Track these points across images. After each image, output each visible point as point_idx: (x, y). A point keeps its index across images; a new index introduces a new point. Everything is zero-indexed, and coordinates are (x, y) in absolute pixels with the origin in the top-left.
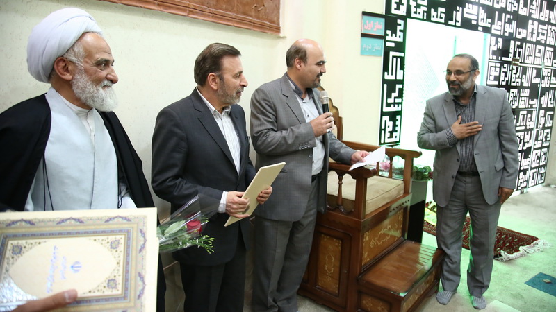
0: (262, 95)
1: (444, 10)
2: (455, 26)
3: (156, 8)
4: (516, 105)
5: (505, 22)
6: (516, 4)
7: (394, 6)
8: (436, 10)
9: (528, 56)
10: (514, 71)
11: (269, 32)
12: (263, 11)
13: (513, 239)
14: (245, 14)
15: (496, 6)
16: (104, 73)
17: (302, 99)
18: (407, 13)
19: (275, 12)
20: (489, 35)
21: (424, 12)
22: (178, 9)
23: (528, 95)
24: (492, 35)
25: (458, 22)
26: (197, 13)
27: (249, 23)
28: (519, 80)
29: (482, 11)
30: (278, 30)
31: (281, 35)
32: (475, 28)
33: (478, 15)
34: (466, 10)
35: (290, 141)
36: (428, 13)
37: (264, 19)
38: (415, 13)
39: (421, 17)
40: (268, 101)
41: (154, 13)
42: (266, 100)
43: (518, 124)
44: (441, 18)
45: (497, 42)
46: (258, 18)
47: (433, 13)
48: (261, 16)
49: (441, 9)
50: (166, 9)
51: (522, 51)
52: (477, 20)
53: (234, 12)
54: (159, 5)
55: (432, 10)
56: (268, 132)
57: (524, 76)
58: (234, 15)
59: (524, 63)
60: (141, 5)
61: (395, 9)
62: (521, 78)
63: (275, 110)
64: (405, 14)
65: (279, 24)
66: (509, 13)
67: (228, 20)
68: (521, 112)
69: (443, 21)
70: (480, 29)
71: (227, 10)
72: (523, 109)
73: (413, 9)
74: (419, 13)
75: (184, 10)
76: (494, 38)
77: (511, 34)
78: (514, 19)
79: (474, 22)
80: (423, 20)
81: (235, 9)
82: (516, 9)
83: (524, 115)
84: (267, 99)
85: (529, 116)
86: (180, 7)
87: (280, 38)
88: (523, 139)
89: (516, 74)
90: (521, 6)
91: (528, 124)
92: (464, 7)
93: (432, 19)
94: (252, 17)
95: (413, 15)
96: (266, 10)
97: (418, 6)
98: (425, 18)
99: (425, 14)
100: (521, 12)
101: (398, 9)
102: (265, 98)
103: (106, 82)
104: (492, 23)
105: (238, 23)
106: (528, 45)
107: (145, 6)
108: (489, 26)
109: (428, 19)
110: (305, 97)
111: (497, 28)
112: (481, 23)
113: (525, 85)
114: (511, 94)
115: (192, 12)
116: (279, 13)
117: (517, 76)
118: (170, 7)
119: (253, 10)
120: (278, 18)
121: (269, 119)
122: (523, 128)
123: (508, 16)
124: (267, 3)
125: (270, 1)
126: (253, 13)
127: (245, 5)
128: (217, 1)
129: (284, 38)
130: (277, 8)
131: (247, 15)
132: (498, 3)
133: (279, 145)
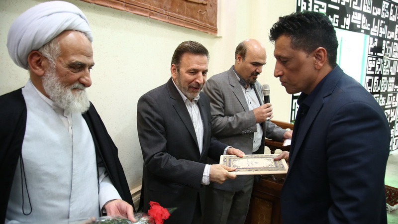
0: (213, 85)
2: (345, 29)
3: (123, 9)
4: (386, 89)
5: (380, 27)
6: (388, 13)
8: (332, 17)
9: (395, 52)
10: (385, 64)
11: (210, 33)
12: (205, 15)
14: (192, 17)
15: (374, 14)
16: (76, 76)
17: (246, 89)
19: (214, 17)
20: (368, 36)
22: (141, 11)
23: (393, 81)
24: (371, 36)
25: (347, 26)
26: (156, 15)
27: (196, 25)
28: (388, 71)
29: (364, 18)
30: (215, 31)
31: (218, 35)
32: (359, 30)
33: (361, 21)
34: (353, 17)
35: (234, 126)
37: (206, 22)
40: (218, 90)
41: (121, 14)
42: (216, 89)
43: (386, 104)
44: (336, 23)
45: (374, 41)
46: (202, 21)
48: (204, 19)
49: (336, 16)
51: (391, 48)
52: (361, 25)
53: (184, 15)
54: (126, 6)
56: (216, 117)
57: (391, 67)
58: (184, 18)
59: (392, 57)
60: (111, 6)
62: (390, 69)
63: (223, 97)
65: (216, 26)
66: (383, 19)
67: (180, 21)
68: (389, 95)
69: (337, 25)
70: (363, 31)
71: (179, 13)
72: (390, 93)
75: (146, 12)
76: (372, 39)
77: (383, 35)
78: (386, 24)
79: (358, 26)
81: (185, 13)
82: (387, 16)
83: (390, 97)
85: (394, 97)
86: (143, 9)
87: (217, 37)
88: (390, 115)
89: (386, 66)
90: (391, 14)
91: (393, 103)
92: (351, 14)
94: (197, 20)
96: (207, 14)
100: (391, 19)
102: (216, 87)
103: (77, 85)
104: (371, 27)
105: (188, 24)
106: (395, 44)
107: (115, 7)
108: (369, 29)
110: (247, 87)
111: (374, 30)
112: (363, 27)
113: (392, 74)
114: (383, 81)
115: (152, 13)
116: (216, 17)
117: (387, 68)
118: (135, 9)
119: (198, 14)
120: (216, 22)
121: (218, 106)
122: (390, 106)
123: (382, 22)
124: (208, 8)
125: (210, 7)
126: (198, 17)
127: (192, 9)
128: (172, 5)
129: (220, 37)
130: (215, 13)
131: (194, 18)
132: (375, 11)
133: (225, 129)
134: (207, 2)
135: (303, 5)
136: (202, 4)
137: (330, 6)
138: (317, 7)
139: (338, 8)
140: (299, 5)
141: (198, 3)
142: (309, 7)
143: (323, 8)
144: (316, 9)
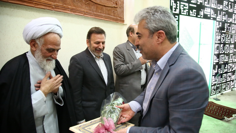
1: (195, 11)
2: (200, 18)
3: (70, 12)
4: (228, 51)
5: (223, 16)
6: (227, 7)
7: (174, 9)
8: (192, 11)
9: (233, 30)
10: (227, 37)
11: (119, 22)
13: (229, 111)
14: (109, 14)
16: (49, 54)
17: (136, 51)
18: (179, 12)
19: (122, 13)
20: (216, 21)
21: (187, 12)
22: (79, 13)
23: (233, 47)
25: (202, 16)
26: (87, 14)
27: (111, 18)
28: (229, 41)
29: (212, 11)
30: (123, 21)
31: (125, 23)
32: (209, 18)
33: (210, 13)
34: (205, 10)
35: (131, 68)
36: (189, 12)
37: (117, 17)
38: (183, 12)
39: (185, 14)
40: (121, 52)
41: (69, 15)
43: (229, 60)
46: (114, 16)
48: (116, 15)
50: (74, 13)
51: (230, 28)
52: (210, 15)
53: (104, 14)
54: (71, 11)
56: (121, 65)
57: (231, 39)
58: (104, 15)
59: (231, 33)
60: (63, 11)
61: (174, 11)
62: (230, 40)
63: (124, 56)
65: (123, 19)
66: (224, 11)
67: (101, 17)
68: (231, 55)
69: (195, 15)
70: (212, 18)
71: (101, 13)
72: (231, 53)
74: (185, 12)
75: (82, 13)
76: (218, 23)
77: (225, 20)
78: (226, 14)
81: (104, 12)
82: (227, 9)
84: (120, 51)
85: (234, 56)
87: (124, 25)
88: (232, 67)
90: (229, 8)
91: (234, 60)
93: (190, 15)
94: (112, 16)
96: (118, 13)
97: (184, 9)
98: (187, 14)
100: (229, 11)
102: (119, 51)
104: (217, 16)
105: (106, 18)
106: (233, 25)
107: (65, 12)
108: (215, 17)
110: (137, 49)
111: (219, 18)
112: (212, 16)
113: (232, 43)
114: (226, 47)
115: (85, 14)
116: (123, 14)
117: (228, 39)
118: (76, 12)
119: (112, 13)
120: (123, 16)
121: (121, 60)
122: (232, 62)
123: (224, 13)
124: (118, 10)
125: (119, 8)
126: (112, 14)
127: (109, 10)
128: (96, 9)
129: (126, 25)
130: (123, 12)
131: (110, 15)
132: (219, 7)
133: (126, 70)
134: (117, 6)
135: (174, 5)
136: (115, 7)
137: (190, 5)
138: (183, 6)
139: (195, 6)
140: (171, 5)
141: (112, 7)
142: (178, 6)
143: (187, 6)
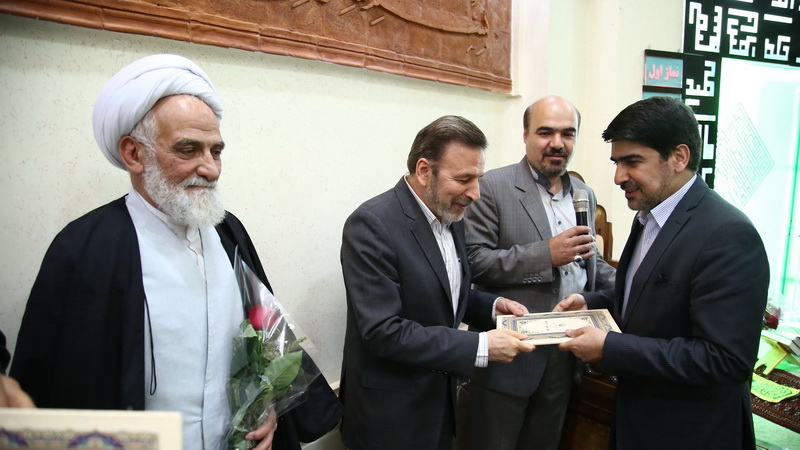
1: (787, 39)
3: (314, 57)
7: (699, 37)
8: (774, 41)
11: (494, 90)
12: (483, 56)
14: (455, 61)
16: (189, 165)
17: (552, 195)
18: (721, 48)
19: (503, 57)
21: (752, 45)
22: (349, 57)
26: (379, 63)
27: (462, 75)
30: (507, 85)
31: (513, 93)
35: (507, 267)
36: (760, 46)
37: (485, 69)
38: (736, 47)
39: (745, 53)
40: (489, 197)
41: (311, 65)
44: (782, 53)
46: (476, 67)
47: (768, 46)
48: (480, 64)
49: (782, 39)
50: (330, 57)
53: (438, 59)
54: (319, 51)
55: (767, 40)
56: (477, 248)
58: (438, 63)
60: (291, 53)
61: (701, 43)
63: (498, 213)
64: (717, 51)
65: (509, 76)
67: (428, 71)
69: (785, 58)
71: (426, 56)
73: (733, 42)
74: (743, 47)
75: (359, 59)
80: (749, 58)
81: (440, 54)
86: (353, 54)
87: (511, 97)
93: (766, 56)
94: (466, 65)
95: (732, 51)
96: (488, 54)
97: (742, 36)
98: (753, 55)
99: (754, 48)
101: (706, 42)
102: (485, 192)
103: (194, 180)
105: (445, 75)
107: (298, 54)
109: (760, 56)
110: (557, 192)
115: (371, 60)
116: (509, 57)
118: (336, 54)
119: (468, 56)
120: (508, 67)
124: (491, 43)
125: (494, 39)
126: (468, 60)
127: (455, 47)
128: (411, 42)
129: (517, 97)
130: (507, 50)
131: (459, 63)
133: (490, 271)
134: (487, 30)
135: (702, 22)
136: (476, 34)
137: (768, 17)
138: (736, 22)
139: (789, 20)
140: (691, 21)
141: (468, 34)
142: (716, 24)
143: (752, 24)
144: (733, 27)
